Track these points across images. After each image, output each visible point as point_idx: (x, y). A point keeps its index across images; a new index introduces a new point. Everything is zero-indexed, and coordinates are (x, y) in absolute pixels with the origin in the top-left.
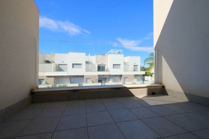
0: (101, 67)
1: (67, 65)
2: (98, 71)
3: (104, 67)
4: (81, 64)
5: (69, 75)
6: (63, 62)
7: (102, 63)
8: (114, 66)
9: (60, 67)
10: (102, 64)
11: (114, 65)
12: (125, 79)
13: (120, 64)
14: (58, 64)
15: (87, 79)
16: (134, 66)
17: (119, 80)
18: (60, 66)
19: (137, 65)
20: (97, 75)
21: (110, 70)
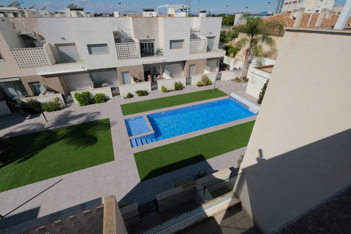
0: (146, 44)
1: (74, 44)
2: (142, 56)
3: (152, 44)
4: (105, 45)
5: (86, 70)
6: (63, 39)
7: (148, 37)
8: (172, 44)
9: (60, 51)
10: (147, 39)
11: (171, 42)
12: (191, 67)
13: (183, 40)
14: (55, 45)
15: (123, 73)
16: (208, 38)
17: (181, 68)
18: (61, 48)
19: (215, 37)
21: (164, 52)
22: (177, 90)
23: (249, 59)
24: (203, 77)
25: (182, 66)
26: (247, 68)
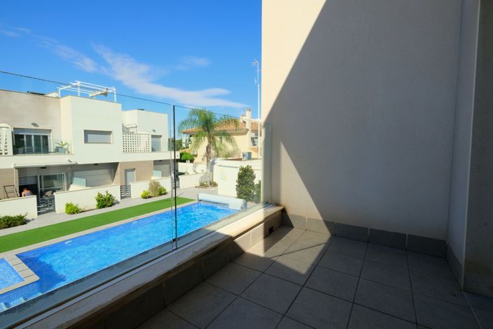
0: (29, 137)
2: (15, 152)
3: (45, 138)
7: (34, 124)
8: (90, 136)
10: (33, 127)
11: (87, 133)
12: (128, 173)
13: (110, 132)
16: (153, 136)
17: (108, 177)
19: (161, 136)
20: (12, 167)
21: (72, 149)
22: (104, 206)
23: (211, 160)
24: (151, 184)
25: (111, 173)
26: (212, 171)
